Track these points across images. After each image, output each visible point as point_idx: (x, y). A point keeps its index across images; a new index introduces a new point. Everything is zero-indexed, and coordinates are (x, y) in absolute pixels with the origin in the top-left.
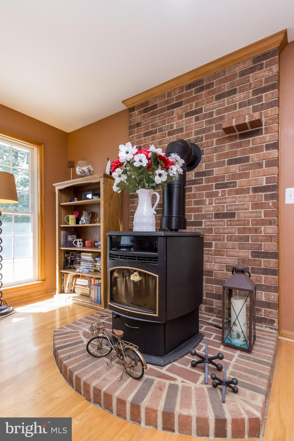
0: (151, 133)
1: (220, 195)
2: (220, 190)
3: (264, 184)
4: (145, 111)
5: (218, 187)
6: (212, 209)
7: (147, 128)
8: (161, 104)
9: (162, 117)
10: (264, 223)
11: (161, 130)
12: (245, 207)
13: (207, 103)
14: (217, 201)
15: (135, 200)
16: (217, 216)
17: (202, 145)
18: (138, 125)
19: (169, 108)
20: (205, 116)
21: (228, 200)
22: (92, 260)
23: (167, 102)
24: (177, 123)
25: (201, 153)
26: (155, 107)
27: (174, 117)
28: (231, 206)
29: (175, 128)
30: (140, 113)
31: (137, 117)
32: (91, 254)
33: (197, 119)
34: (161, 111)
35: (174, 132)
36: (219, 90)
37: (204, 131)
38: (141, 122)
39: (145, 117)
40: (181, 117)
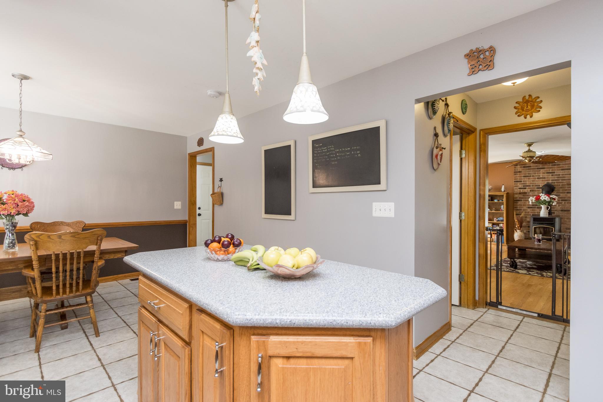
0: (528, 176)
1: (563, 203)
2: (563, 202)
4: (524, 167)
5: (562, 200)
6: (559, 208)
7: (526, 174)
9: (534, 171)
11: (533, 176)
13: (557, 170)
14: (562, 206)
16: (562, 211)
17: (555, 185)
18: (520, 172)
19: (538, 169)
20: (556, 175)
21: (566, 206)
22: (492, 226)
24: (542, 175)
25: (555, 188)
26: (530, 166)
27: (540, 172)
29: (541, 177)
30: (521, 167)
31: (519, 168)
32: (491, 224)
33: (552, 175)
34: (533, 169)
35: (540, 178)
36: (563, 167)
37: (556, 180)
38: (522, 171)
39: (523, 170)
40: (544, 173)
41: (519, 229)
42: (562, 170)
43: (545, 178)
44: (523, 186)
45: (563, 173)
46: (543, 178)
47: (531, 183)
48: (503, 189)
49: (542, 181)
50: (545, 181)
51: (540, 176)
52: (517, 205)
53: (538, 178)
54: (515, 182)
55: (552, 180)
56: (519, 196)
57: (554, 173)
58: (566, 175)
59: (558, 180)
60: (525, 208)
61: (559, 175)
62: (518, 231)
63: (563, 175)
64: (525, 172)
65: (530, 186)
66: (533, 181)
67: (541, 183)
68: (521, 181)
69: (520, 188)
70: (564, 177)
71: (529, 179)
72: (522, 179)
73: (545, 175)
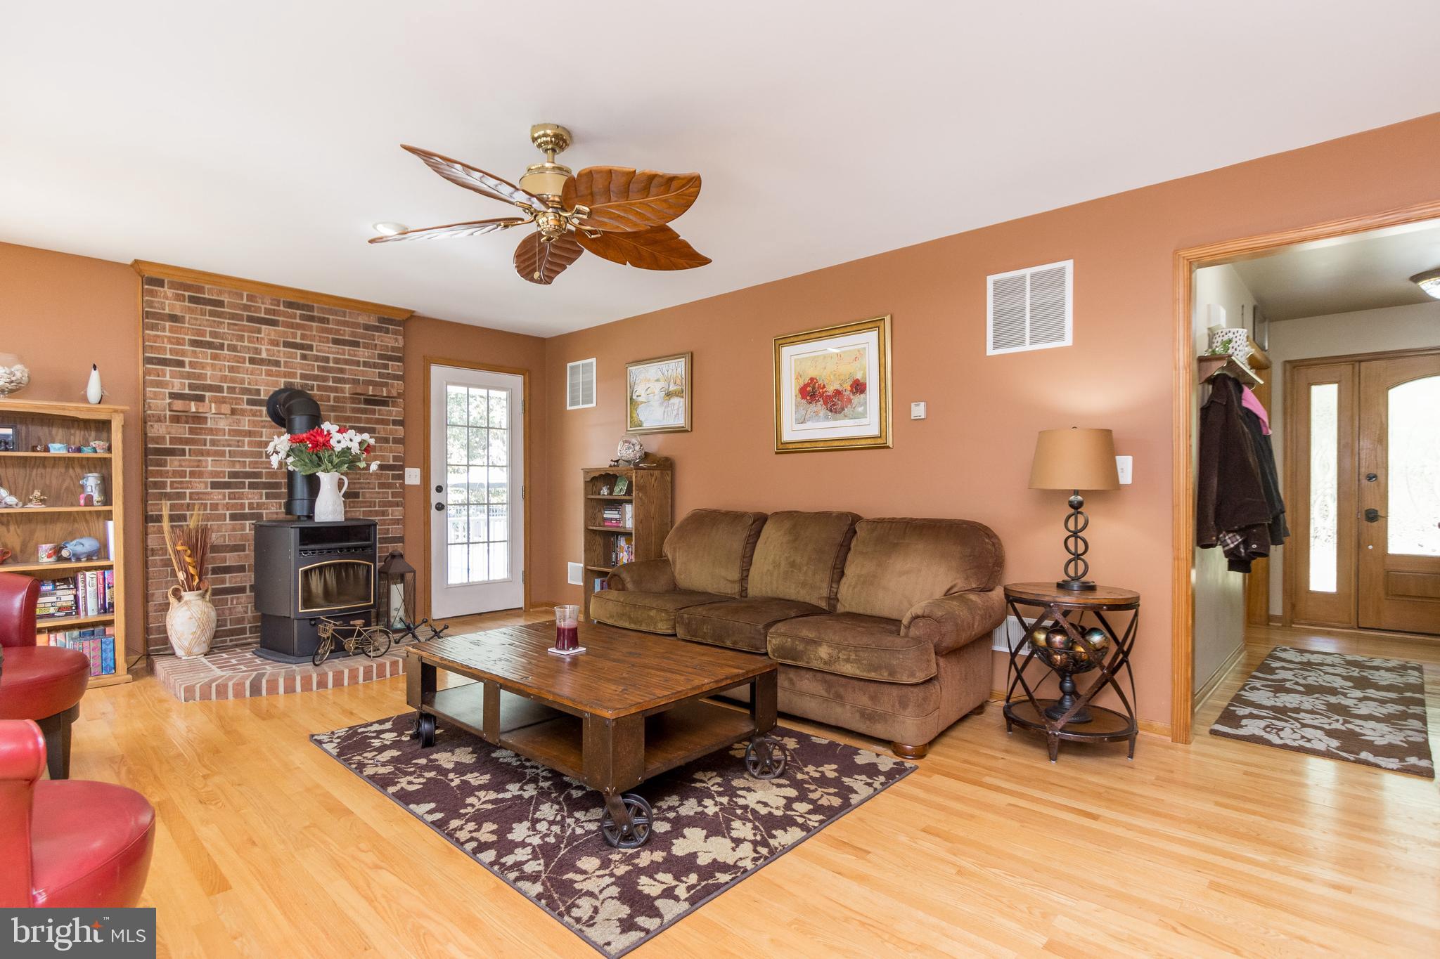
0: (209, 345)
3: (391, 462)
4: (193, 300)
7: (202, 333)
8: (232, 305)
9: (236, 328)
10: (391, 504)
11: (233, 348)
12: (371, 486)
13: (318, 341)
15: (166, 460)
18: (174, 318)
19: (250, 319)
20: (317, 358)
23: (246, 308)
24: (267, 350)
27: (262, 338)
28: (354, 483)
29: (264, 355)
30: (179, 298)
31: (167, 300)
33: (304, 357)
34: (233, 316)
35: (262, 362)
36: (337, 332)
37: (315, 378)
38: (183, 317)
39: (191, 311)
40: (274, 343)
41: (191, 589)
42: (336, 342)
43: (277, 363)
44: (191, 387)
45: (338, 353)
46: (270, 362)
47: (224, 379)
48: (94, 390)
49: (269, 374)
50: (278, 375)
51: (258, 351)
52: (160, 474)
53: (252, 361)
54: (148, 361)
55: (303, 377)
56: (173, 431)
57: (310, 348)
58: (347, 362)
59: (325, 379)
60: (202, 485)
61: (326, 360)
62: (188, 596)
63: (337, 361)
64: (198, 322)
65: (220, 389)
66: (231, 369)
67: (267, 385)
68: (181, 364)
69: (174, 396)
70: (342, 371)
71: (215, 357)
72: (183, 353)
73: (279, 351)
